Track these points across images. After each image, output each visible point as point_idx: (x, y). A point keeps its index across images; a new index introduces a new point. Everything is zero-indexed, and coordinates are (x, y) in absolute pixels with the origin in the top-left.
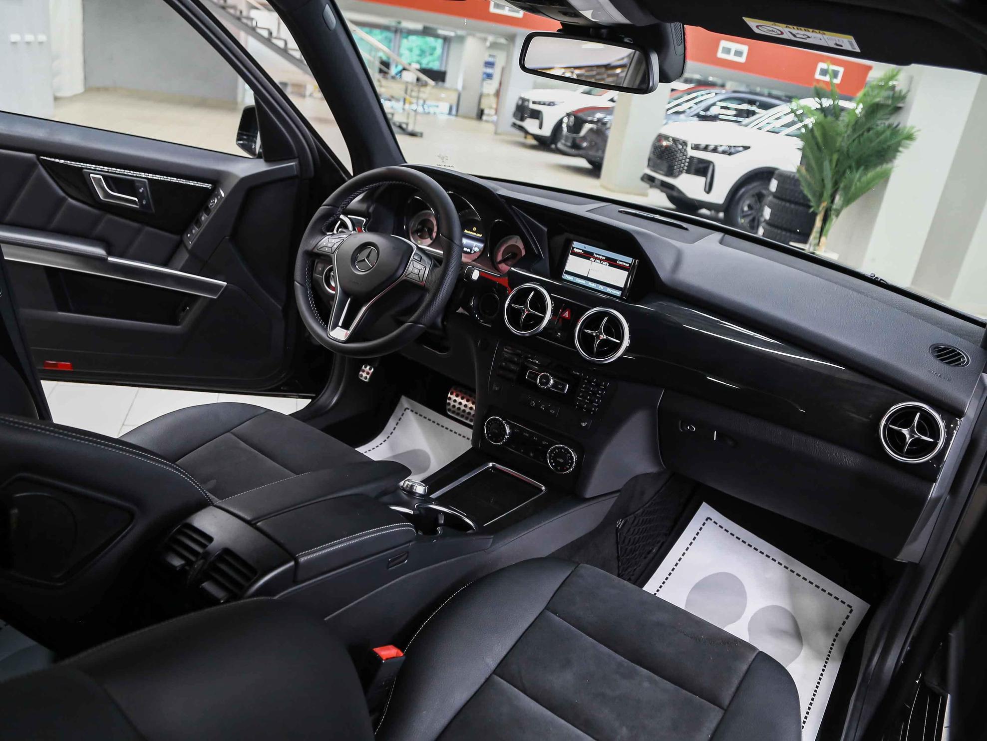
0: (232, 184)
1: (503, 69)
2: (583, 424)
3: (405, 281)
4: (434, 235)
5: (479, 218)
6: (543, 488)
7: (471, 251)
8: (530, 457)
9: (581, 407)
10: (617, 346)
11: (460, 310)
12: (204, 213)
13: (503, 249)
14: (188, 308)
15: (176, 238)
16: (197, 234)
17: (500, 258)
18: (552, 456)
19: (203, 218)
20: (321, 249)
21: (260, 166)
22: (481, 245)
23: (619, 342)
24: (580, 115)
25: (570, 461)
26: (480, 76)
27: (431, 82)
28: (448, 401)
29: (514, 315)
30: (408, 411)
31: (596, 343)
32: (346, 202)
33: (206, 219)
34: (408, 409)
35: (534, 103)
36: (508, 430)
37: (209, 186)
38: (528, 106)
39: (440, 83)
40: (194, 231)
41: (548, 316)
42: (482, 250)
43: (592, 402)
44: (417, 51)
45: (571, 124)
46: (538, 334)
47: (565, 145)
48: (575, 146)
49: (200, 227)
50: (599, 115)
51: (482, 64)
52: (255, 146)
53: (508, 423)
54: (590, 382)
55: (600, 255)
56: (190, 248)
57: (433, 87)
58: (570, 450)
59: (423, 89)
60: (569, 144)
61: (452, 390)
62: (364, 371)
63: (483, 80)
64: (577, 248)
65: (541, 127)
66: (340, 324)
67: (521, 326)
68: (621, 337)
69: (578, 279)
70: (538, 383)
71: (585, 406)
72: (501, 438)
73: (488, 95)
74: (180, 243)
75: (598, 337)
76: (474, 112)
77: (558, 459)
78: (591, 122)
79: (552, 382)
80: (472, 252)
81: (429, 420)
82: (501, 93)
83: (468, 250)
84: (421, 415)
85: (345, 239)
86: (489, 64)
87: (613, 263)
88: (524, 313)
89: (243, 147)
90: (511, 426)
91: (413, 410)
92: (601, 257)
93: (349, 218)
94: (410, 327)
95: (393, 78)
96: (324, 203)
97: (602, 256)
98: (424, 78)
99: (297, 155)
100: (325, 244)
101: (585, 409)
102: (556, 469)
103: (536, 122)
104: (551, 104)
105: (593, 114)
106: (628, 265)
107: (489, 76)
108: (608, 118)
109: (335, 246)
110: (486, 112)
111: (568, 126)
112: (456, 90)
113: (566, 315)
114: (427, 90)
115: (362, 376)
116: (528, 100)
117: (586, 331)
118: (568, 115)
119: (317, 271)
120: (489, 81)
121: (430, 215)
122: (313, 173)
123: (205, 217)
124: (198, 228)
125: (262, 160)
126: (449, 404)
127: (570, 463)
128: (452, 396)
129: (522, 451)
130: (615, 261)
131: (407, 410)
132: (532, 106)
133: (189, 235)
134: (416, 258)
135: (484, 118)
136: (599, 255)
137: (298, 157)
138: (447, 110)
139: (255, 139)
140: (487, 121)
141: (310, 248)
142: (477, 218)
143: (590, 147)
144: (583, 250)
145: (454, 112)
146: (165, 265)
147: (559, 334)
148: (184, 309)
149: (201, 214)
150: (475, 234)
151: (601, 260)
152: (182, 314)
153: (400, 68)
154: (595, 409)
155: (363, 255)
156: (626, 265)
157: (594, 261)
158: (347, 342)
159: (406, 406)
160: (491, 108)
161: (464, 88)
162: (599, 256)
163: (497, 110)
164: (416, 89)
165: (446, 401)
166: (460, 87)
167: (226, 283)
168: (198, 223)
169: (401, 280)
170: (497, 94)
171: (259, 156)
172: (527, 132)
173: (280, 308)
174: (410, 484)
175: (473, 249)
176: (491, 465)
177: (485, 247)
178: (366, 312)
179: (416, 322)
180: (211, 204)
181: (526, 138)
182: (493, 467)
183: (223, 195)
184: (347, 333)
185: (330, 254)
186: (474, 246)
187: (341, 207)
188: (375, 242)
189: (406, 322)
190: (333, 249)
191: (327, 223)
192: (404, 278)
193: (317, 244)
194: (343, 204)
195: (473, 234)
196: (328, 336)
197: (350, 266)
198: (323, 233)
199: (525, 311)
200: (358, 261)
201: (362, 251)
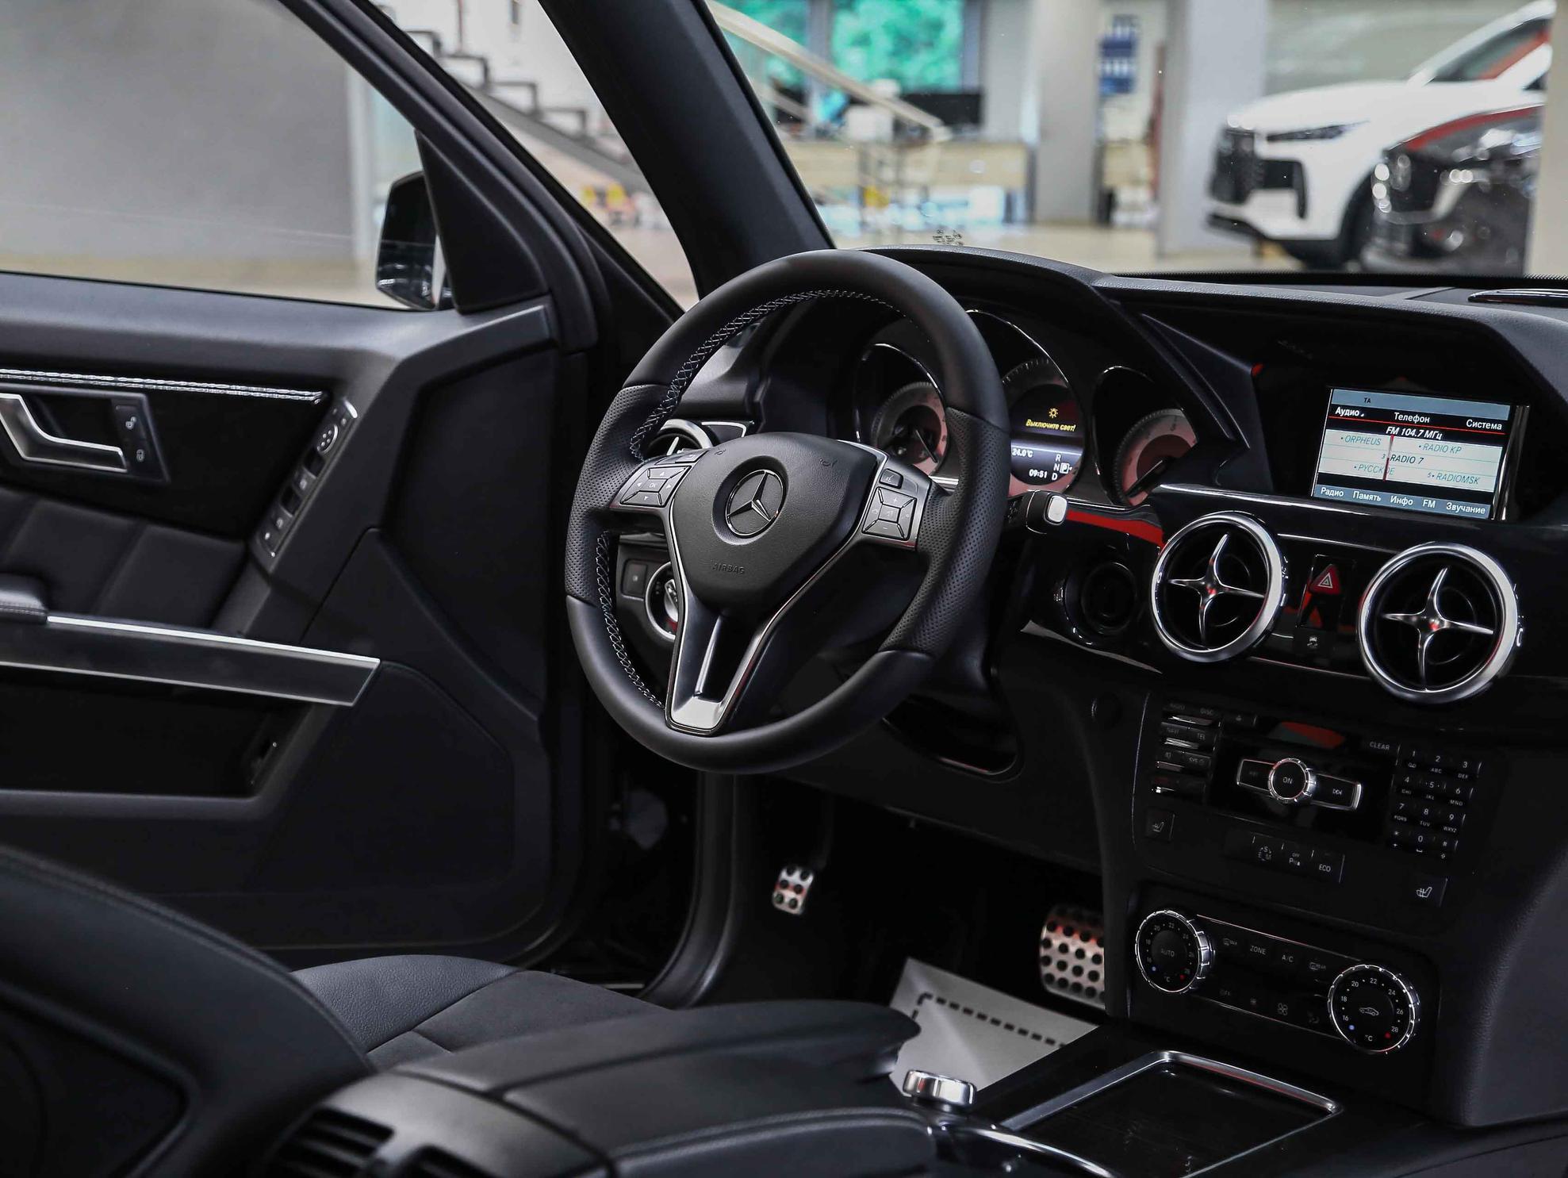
0: (375, 381)
1: (1162, 54)
2: (1422, 891)
3: (863, 544)
4: (942, 446)
5: (1063, 381)
6: (1330, 1106)
7: (1049, 476)
8: (1281, 1017)
9: (1408, 846)
10: (1488, 646)
11: (1031, 627)
12: (305, 470)
13: (1138, 452)
14: (274, 745)
15: (234, 548)
16: (292, 527)
17: (1131, 478)
18: (1344, 1004)
19: (304, 484)
20: (630, 500)
21: (450, 327)
22: (1077, 454)
23: (1490, 632)
24: (1431, 148)
25: (1400, 1012)
26: (1089, 88)
27: (940, 132)
28: (1043, 952)
29: (1180, 606)
30: (930, 1005)
31: (1422, 644)
32: (687, 367)
33: (312, 486)
34: (928, 996)
35: (1273, 138)
36: (1204, 948)
37: (312, 396)
38: (1253, 152)
39: (968, 132)
40: (280, 522)
41: (1275, 598)
42: (1079, 465)
43: (1437, 824)
44: (883, 43)
45: (1401, 181)
46: (1250, 651)
47: (1390, 253)
48: (1423, 248)
49: (296, 508)
50: (1493, 138)
51: (1092, 50)
52: (430, 288)
53: (1200, 924)
54: (1424, 767)
55: (1413, 414)
56: (271, 568)
57: (945, 145)
58: (1394, 977)
59: (913, 156)
60: (1401, 246)
61: (1052, 916)
62: (785, 885)
63: (1103, 99)
64: (1344, 407)
65: (1302, 211)
66: (700, 687)
67: (1203, 636)
68: (1494, 618)
69: (1356, 492)
70: (1273, 791)
71: (1421, 839)
72: (1188, 971)
73: (1124, 143)
74: (247, 560)
75: (1425, 626)
76: (1085, 205)
77: (1362, 1010)
78: (1470, 164)
79: (1311, 783)
80: (1054, 477)
81: (996, 1022)
82: (1166, 130)
83: (1042, 474)
84: (968, 1011)
85: (693, 465)
86: (1118, 48)
87: (1454, 430)
88: (1206, 595)
89: (393, 291)
90: (1212, 935)
91: (942, 996)
92: (1416, 419)
93: (705, 428)
94: (886, 664)
95: (822, 134)
96: (629, 379)
97: (1420, 415)
98: (915, 116)
99: (545, 287)
100: (639, 485)
101: (1420, 846)
102: (1362, 1041)
103: (1285, 200)
104: (1330, 133)
105: (1474, 140)
106: (1500, 427)
107: (1122, 85)
108: (1524, 143)
109: (669, 486)
110: (1125, 195)
111: (1393, 194)
112: (1019, 143)
113: (1327, 582)
114: (930, 156)
115: (781, 899)
116: (1251, 135)
117: (1389, 616)
118: (1391, 156)
119: (628, 586)
120: (1122, 100)
121: (925, 394)
122: (594, 336)
123: (308, 479)
124: (293, 513)
125: (453, 313)
126: (1047, 961)
127: (1400, 1017)
128: (1052, 936)
129: (1254, 1002)
130: (1461, 421)
131: (926, 1001)
132: (1265, 150)
133: (267, 536)
134: (888, 480)
135: (1120, 217)
136: (1409, 413)
137: (550, 292)
138: (997, 210)
139: (428, 268)
140: (1130, 227)
141: (601, 502)
142: (1056, 382)
143: (1476, 245)
144: (1362, 410)
145: (1020, 211)
146: (208, 625)
147: (1314, 639)
148: (264, 749)
149: (297, 474)
150: (1057, 426)
151: (1418, 426)
152: (259, 764)
153: (837, 100)
154: (1451, 844)
155: (743, 496)
156: (1494, 427)
157: (1399, 434)
158: (719, 731)
159: (922, 987)
160: (1135, 182)
161: (1044, 132)
162: (1410, 418)
163: (1155, 187)
164: (890, 156)
165: (1038, 952)
166: (1029, 130)
167: (377, 661)
168: (291, 499)
169: (853, 542)
170: (1153, 134)
171: (445, 305)
172: (1259, 238)
173: (535, 718)
174: (924, 1076)
175: (1056, 467)
176: (1166, 1057)
177: (1085, 459)
178: (766, 644)
179: (902, 646)
180: (323, 444)
181: (1259, 254)
182: (1175, 1064)
183: (354, 413)
184: (717, 708)
185: (657, 510)
186: (1058, 458)
187: (675, 383)
188: (773, 456)
189: (876, 652)
190: (665, 495)
191: (642, 430)
192: (859, 536)
193: (621, 487)
194: (681, 375)
195: (1051, 426)
196: (669, 723)
197: (715, 528)
198: (635, 461)
199: (1209, 591)
200: (731, 512)
201: (742, 484)
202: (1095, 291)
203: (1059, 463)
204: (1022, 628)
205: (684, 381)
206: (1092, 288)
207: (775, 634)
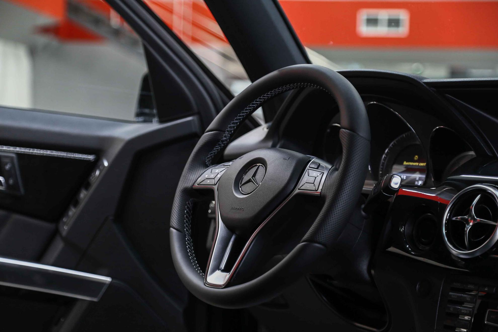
0: (117, 149)
3: (298, 194)
11: (392, 249)
12: (83, 190)
16: (75, 216)
19: (82, 196)
20: (201, 183)
32: (233, 123)
33: (86, 196)
40: (71, 214)
49: (78, 207)
56: (65, 235)
66: (223, 266)
85: (230, 165)
94: (303, 249)
96: (208, 129)
100: (206, 176)
109: (219, 176)
123: (84, 194)
124: (76, 209)
133: (65, 220)
134: (313, 166)
141: (189, 185)
142: (418, 142)
149: (80, 192)
150: (417, 164)
155: (248, 176)
158: (226, 286)
167: (110, 280)
169: (294, 194)
175: (417, 183)
179: (311, 240)
180: (92, 178)
183: (106, 165)
184: (226, 276)
185: (212, 187)
186: (417, 179)
187: (228, 131)
188: (262, 157)
189: (299, 243)
190: (217, 179)
191: (211, 153)
192: (297, 191)
193: (199, 177)
194: (230, 127)
195: (415, 164)
196: (206, 283)
197: (233, 191)
198: (206, 166)
199: (470, 221)
200: (242, 183)
201: (249, 170)
202: (423, 84)
203: (418, 181)
204: (387, 249)
205: (232, 130)
206: (422, 83)
207: (257, 237)
